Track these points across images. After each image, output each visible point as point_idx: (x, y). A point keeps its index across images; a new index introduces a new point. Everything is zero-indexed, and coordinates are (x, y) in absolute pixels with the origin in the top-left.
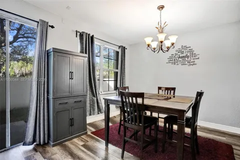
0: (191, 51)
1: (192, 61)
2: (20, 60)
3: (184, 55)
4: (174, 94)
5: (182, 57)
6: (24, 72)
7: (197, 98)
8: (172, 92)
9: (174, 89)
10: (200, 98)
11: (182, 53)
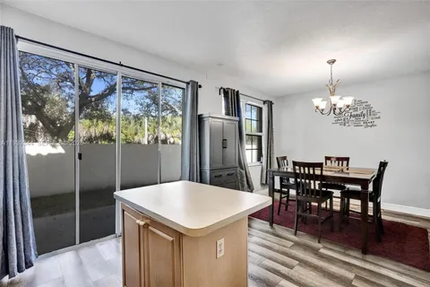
0: (369, 107)
1: (370, 120)
2: (94, 117)
3: (359, 112)
4: (347, 165)
5: (355, 116)
6: (93, 135)
7: (379, 170)
8: (345, 163)
9: (347, 159)
10: (384, 169)
11: (356, 109)
